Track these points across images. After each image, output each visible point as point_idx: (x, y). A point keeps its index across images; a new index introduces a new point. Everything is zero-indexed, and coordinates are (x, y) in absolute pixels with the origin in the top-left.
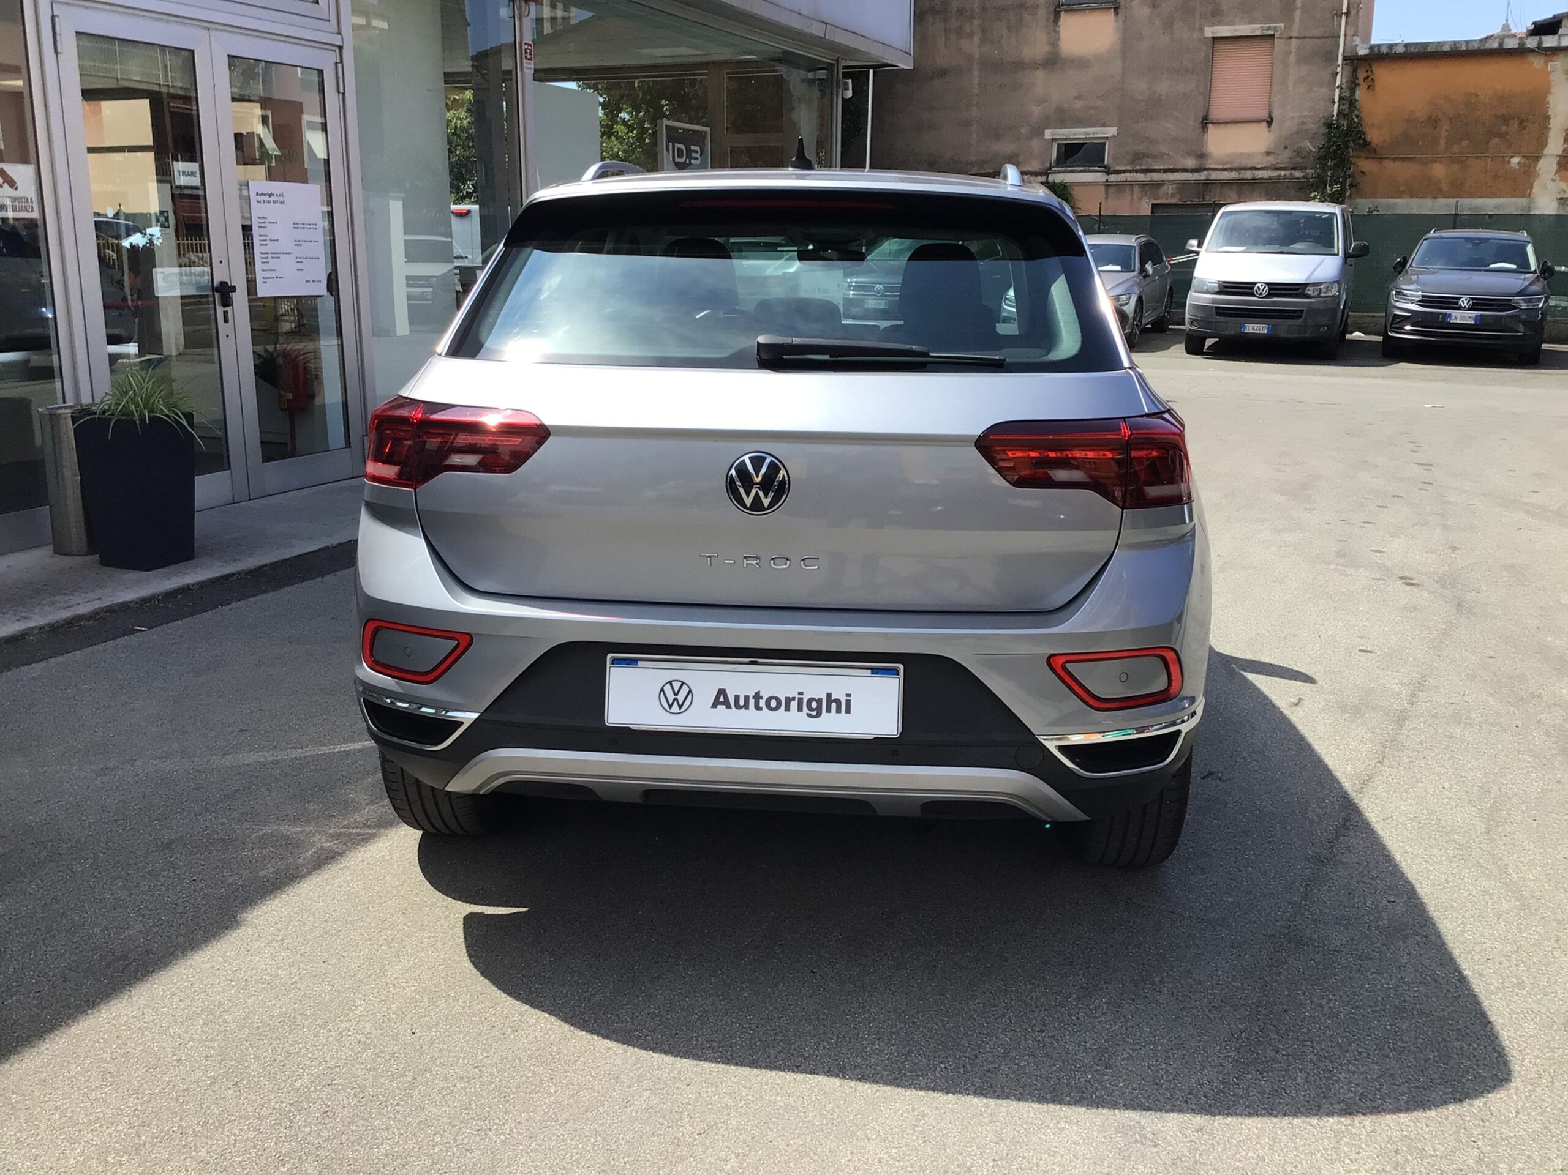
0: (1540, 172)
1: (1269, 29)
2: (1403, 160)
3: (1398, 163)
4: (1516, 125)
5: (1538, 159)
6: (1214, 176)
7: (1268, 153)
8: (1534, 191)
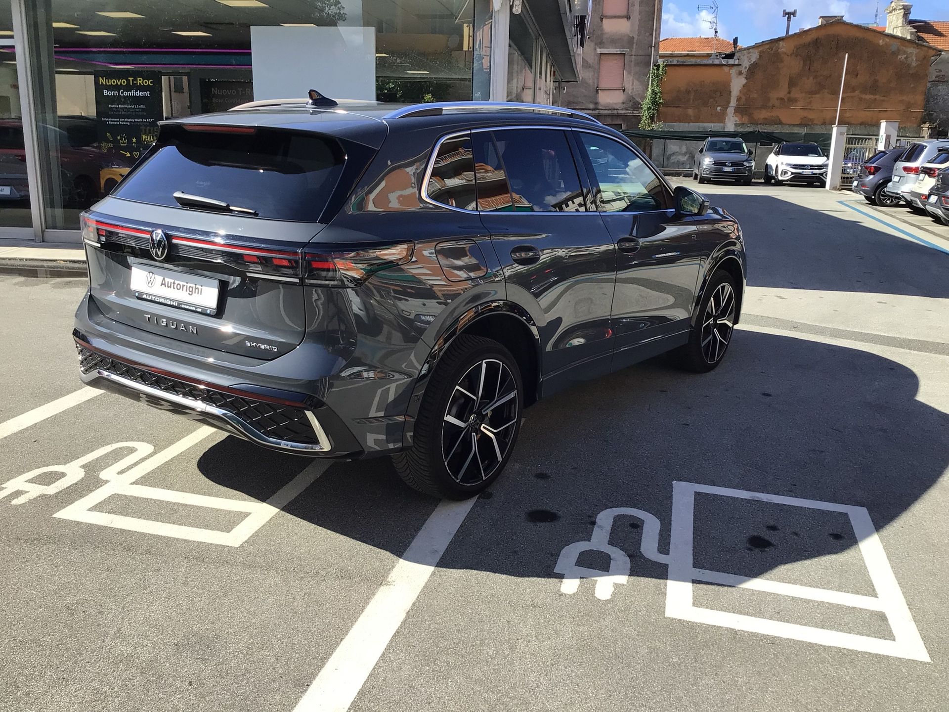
0: (728, 113)
1: (623, 51)
2: (676, 107)
3: (675, 108)
4: (719, 94)
5: (727, 108)
6: (602, 112)
7: (623, 103)
8: (726, 120)
